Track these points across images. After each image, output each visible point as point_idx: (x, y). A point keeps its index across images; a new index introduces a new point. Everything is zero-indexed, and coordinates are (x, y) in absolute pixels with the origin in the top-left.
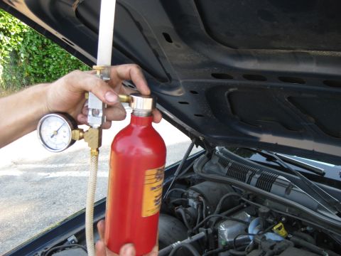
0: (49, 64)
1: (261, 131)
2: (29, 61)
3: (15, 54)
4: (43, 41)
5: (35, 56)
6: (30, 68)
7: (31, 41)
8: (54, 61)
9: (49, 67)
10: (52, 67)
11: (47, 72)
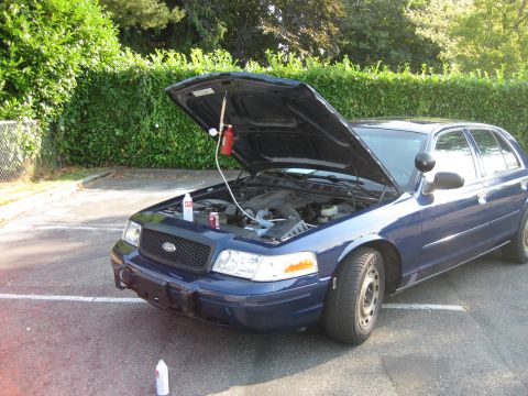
0: (89, 140)
1: (273, 156)
2: (66, 136)
3: (54, 126)
4: (82, 114)
5: (73, 131)
6: (66, 145)
7: (71, 113)
8: (94, 137)
9: (88, 143)
10: (91, 143)
11: (85, 149)
